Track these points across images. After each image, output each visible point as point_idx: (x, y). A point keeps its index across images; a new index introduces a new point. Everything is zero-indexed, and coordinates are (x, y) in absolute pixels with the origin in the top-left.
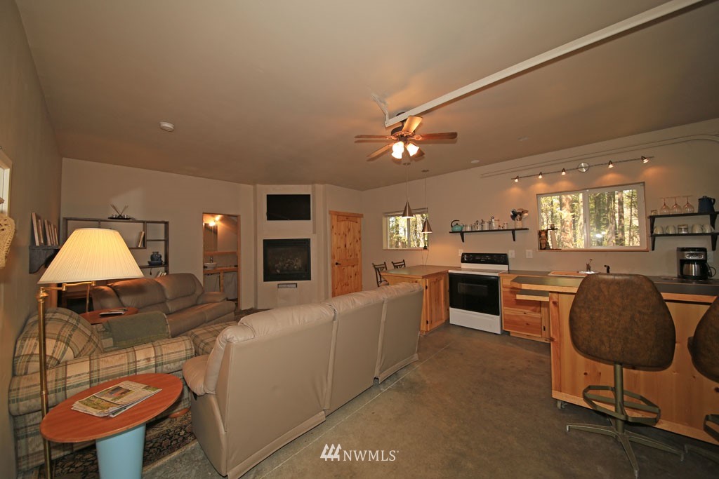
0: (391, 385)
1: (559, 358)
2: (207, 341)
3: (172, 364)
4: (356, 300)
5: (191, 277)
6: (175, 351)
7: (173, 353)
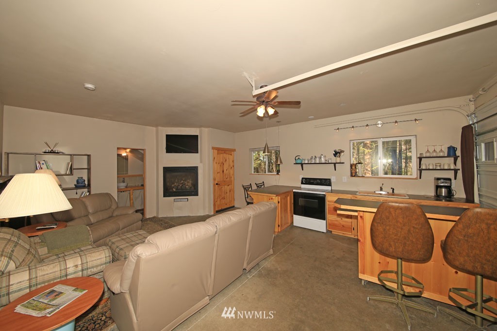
0: (255, 273)
1: (364, 253)
2: (121, 247)
3: (95, 268)
4: (231, 218)
5: (108, 195)
6: (98, 258)
7: (95, 260)
